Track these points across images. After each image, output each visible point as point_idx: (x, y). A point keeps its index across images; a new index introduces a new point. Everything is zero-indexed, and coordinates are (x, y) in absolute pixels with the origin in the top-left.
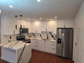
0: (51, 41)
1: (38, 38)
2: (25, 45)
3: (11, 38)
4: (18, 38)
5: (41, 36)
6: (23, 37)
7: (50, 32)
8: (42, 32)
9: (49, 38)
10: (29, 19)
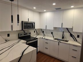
0: (70, 44)
1: (48, 36)
2: (23, 53)
3: (8, 35)
4: (20, 36)
5: (52, 33)
6: (28, 35)
7: (67, 28)
8: (55, 28)
9: (66, 38)
10: (35, 8)
